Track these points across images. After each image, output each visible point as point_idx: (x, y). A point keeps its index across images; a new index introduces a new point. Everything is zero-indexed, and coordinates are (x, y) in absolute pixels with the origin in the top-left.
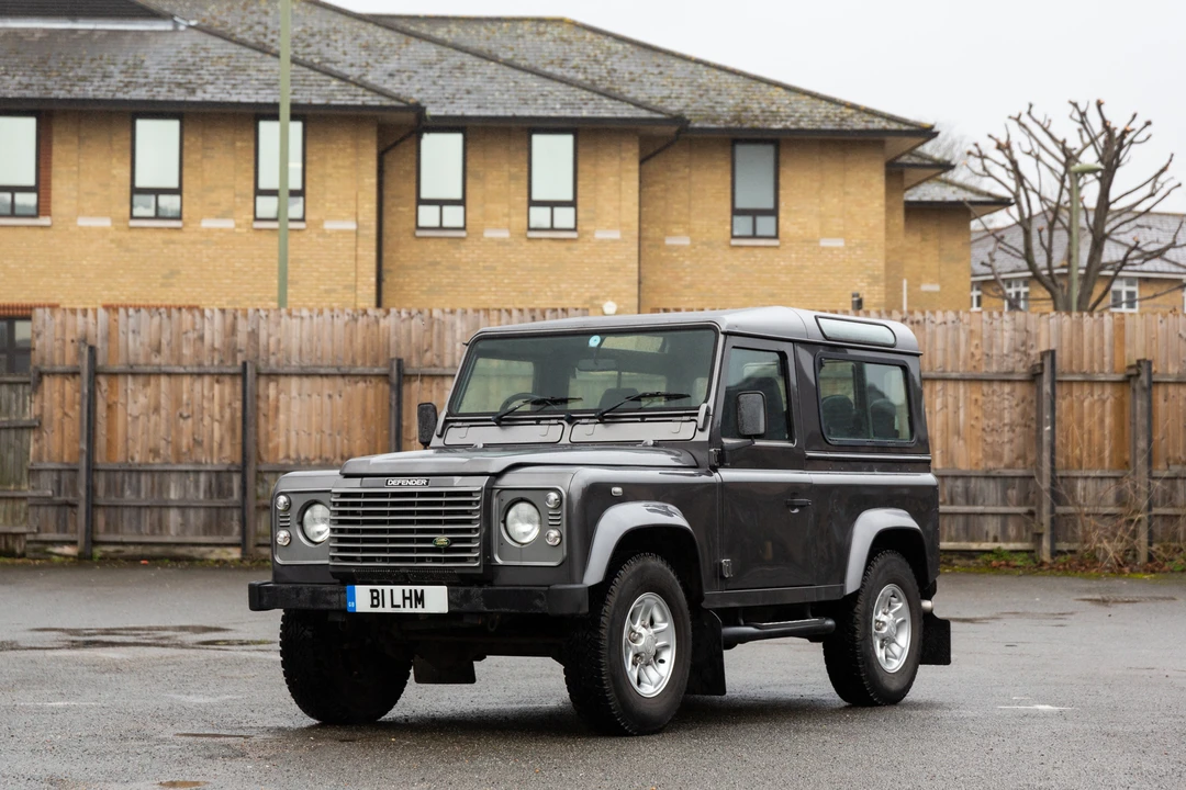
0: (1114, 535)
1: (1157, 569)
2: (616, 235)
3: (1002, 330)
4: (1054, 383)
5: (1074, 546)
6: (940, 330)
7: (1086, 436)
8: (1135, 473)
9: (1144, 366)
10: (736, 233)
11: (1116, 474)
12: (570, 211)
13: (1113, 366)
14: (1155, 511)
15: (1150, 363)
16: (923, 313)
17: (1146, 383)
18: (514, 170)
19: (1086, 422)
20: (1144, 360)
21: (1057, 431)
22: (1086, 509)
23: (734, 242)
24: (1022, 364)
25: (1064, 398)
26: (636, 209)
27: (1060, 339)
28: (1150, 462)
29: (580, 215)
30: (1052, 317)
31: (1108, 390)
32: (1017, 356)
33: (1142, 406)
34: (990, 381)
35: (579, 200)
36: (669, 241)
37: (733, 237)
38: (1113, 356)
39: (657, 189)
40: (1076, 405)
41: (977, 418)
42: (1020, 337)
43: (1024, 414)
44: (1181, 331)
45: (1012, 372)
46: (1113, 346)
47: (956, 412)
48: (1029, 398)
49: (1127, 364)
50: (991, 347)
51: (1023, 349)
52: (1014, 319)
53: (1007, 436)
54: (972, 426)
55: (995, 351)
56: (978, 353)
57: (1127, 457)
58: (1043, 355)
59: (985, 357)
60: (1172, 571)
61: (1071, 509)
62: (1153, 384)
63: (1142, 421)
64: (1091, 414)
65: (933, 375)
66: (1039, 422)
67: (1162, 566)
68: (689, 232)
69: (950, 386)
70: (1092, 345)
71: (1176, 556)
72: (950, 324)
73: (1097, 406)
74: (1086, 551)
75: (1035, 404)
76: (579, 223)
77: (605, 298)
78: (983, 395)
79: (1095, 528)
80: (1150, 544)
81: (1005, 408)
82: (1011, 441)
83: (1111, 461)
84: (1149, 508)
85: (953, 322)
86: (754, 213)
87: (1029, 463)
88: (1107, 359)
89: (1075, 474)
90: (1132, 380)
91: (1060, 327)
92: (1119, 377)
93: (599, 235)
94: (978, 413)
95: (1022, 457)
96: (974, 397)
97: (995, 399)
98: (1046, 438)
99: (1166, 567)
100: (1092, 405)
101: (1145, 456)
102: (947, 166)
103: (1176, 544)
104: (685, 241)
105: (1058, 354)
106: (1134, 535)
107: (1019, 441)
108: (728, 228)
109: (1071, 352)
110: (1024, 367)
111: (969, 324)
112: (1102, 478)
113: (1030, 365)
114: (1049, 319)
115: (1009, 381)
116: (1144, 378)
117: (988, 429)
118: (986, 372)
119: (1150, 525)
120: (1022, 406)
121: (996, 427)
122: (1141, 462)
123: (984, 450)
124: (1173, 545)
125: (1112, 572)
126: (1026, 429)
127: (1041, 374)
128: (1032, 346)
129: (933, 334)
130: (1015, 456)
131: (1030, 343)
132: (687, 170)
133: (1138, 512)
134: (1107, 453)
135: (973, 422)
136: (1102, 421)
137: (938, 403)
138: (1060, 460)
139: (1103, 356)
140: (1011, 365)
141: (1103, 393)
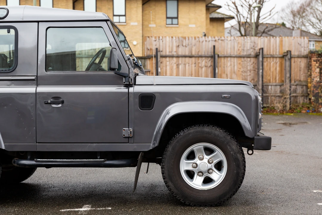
0: (280, 102)
1: (292, 112)
2: (136, 24)
3: (247, 42)
4: (263, 58)
5: (268, 106)
6: (229, 43)
7: (271, 73)
8: (286, 84)
9: (289, 52)
10: (167, 23)
11: (280, 84)
12: (124, 17)
13: (279, 52)
14: (292, 95)
15: (290, 51)
16: (224, 37)
17: (289, 57)
18: (109, 7)
19: (271, 69)
20: (289, 51)
21: (264, 72)
22: (271, 95)
23: (167, 26)
24: (253, 52)
25: (265, 62)
26: (141, 17)
27: (264, 45)
28: (290, 81)
29: (127, 19)
30: (262, 38)
31: (278, 60)
32: (252, 50)
33: (288, 64)
34: (244, 57)
35: (127, 15)
36: (150, 26)
37: (167, 24)
38: (279, 49)
39: (146, 12)
40: (269, 64)
41: (240, 68)
42: (252, 44)
43: (254, 67)
44: (299, 42)
45: (250, 55)
46: (279, 47)
47: (234, 66)
48: (255, 62)
49: (283, 52)
50: (244, 47)
51: (253, 48)
52: (251, 39)
53: (249, 74)
54: (239, 71)
55: (245, 49)
56: (240, 49)
57: (283, 79)
58: (260, 49)
59: (242, 50)
60: (297, 112)
61: (267, 95)
62: (291, 58)
63: (288, 68)
64: (273, 66)
65: (227, 56)
66: (258, 69)
67: (293, 111)
68: (155, 23)
69: (232, 59)
70: (273, 46)
71: (297, 108)
72: (232, 40)
73: (275, 64)
74: (272, 107)
75: (257, 64)
76: (127, 21)
77: (134, 40)
78: (242, 61)
79: (275, 100)
80: (290, 104)
81: (248, 65)
82: (250, 75)
83: (279, 81)
84: (290, 94)
85: (233, 40)
86: (172, 18)
87: (255, 81)
88: (278, 51)
89: (268, 84)
90: (285, 57)
91: (264, 41)
92: (281, 56)
93: (132, 24)
94: (240, 67)
95: (253, 79)
96: (239, 62)
97: (245, 63)
98: (261, 74)
99: (295, 111)
100: (273, 64)
101: (289, 79)
102: (220, 7)
103: (297, 104)
104: (154, 26)
105: (264, 49)
106: (286, 102)
107: (252, 75)
108: (165, 22)
109: (267, 48)
110: (254, 53)
111: (238, 40)
112: (276, 85)
113: (255, 52)
114: (261, 39)
115: (249, 57)
116: (289, 56)
117: (243, 72)
118: (243, 55)
119: (290, 99)
120: (254, 64)
121: (246, 71)
122: (288, 81)
123: (242, 78)
124: (296, 104)
125: (280, 113)
126: (254, 71)
127: (259, 55)
128: (256, 47)
129: (227, 44)
130: (251, 79)
131: (255, 46)
132: (154, 7)
133: (287, 95)
134: (277, 78)
135: (239, 69)
136: (276, 69)
137: (229, 64)
138: (264, 80)
139: (276, 50)
140: (250, 53)
141: (276, 60)
